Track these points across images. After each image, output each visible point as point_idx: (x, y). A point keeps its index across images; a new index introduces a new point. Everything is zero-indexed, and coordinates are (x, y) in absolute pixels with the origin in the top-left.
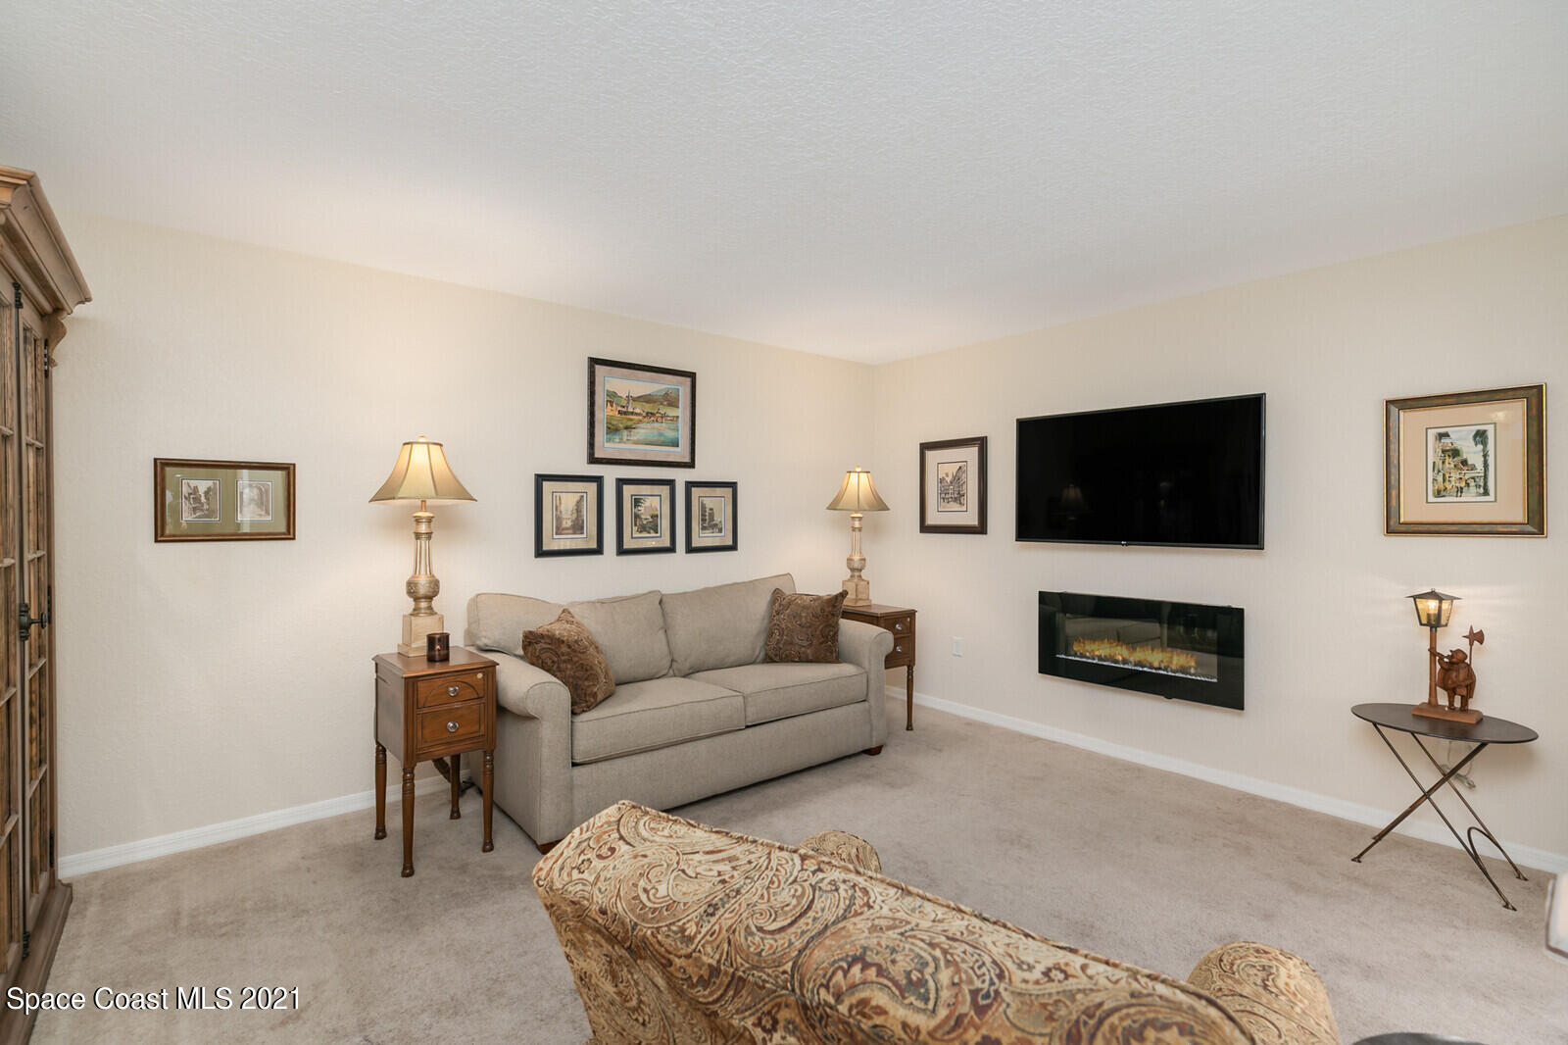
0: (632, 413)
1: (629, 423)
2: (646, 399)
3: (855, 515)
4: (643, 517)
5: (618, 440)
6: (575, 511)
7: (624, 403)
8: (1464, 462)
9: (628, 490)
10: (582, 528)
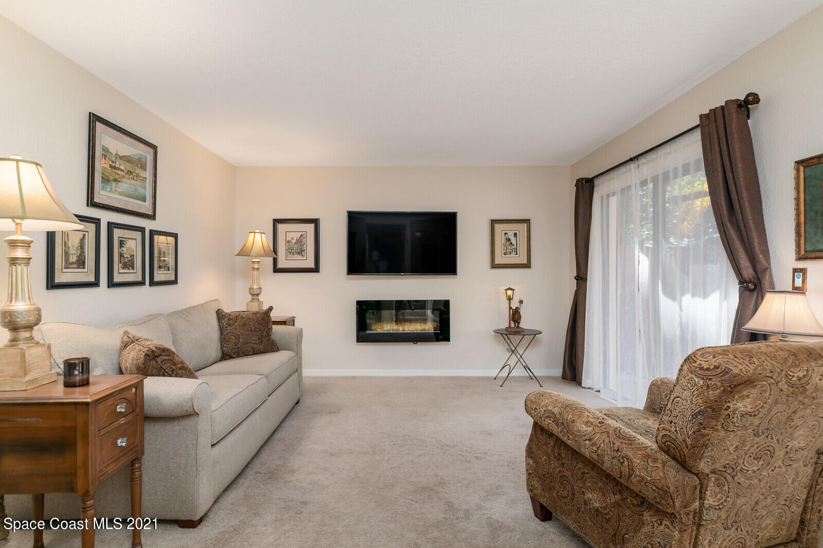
0: (119, 169)
1: (117, 177)
2: (127, 159)
3: (254, 260)
4: (125, 256)
5: (109, 190)
6: (79, 248)
7: (113, 159)
8: (511, 243)
9: (117, 233)
10: (84, 263)
